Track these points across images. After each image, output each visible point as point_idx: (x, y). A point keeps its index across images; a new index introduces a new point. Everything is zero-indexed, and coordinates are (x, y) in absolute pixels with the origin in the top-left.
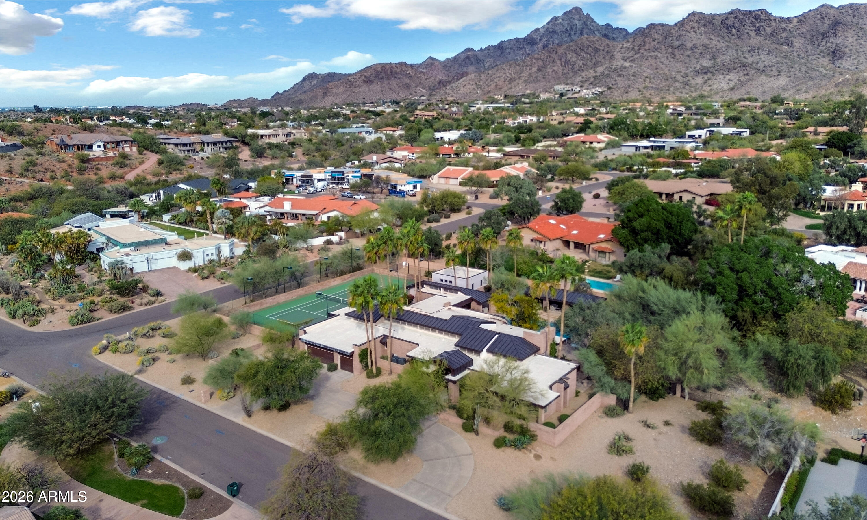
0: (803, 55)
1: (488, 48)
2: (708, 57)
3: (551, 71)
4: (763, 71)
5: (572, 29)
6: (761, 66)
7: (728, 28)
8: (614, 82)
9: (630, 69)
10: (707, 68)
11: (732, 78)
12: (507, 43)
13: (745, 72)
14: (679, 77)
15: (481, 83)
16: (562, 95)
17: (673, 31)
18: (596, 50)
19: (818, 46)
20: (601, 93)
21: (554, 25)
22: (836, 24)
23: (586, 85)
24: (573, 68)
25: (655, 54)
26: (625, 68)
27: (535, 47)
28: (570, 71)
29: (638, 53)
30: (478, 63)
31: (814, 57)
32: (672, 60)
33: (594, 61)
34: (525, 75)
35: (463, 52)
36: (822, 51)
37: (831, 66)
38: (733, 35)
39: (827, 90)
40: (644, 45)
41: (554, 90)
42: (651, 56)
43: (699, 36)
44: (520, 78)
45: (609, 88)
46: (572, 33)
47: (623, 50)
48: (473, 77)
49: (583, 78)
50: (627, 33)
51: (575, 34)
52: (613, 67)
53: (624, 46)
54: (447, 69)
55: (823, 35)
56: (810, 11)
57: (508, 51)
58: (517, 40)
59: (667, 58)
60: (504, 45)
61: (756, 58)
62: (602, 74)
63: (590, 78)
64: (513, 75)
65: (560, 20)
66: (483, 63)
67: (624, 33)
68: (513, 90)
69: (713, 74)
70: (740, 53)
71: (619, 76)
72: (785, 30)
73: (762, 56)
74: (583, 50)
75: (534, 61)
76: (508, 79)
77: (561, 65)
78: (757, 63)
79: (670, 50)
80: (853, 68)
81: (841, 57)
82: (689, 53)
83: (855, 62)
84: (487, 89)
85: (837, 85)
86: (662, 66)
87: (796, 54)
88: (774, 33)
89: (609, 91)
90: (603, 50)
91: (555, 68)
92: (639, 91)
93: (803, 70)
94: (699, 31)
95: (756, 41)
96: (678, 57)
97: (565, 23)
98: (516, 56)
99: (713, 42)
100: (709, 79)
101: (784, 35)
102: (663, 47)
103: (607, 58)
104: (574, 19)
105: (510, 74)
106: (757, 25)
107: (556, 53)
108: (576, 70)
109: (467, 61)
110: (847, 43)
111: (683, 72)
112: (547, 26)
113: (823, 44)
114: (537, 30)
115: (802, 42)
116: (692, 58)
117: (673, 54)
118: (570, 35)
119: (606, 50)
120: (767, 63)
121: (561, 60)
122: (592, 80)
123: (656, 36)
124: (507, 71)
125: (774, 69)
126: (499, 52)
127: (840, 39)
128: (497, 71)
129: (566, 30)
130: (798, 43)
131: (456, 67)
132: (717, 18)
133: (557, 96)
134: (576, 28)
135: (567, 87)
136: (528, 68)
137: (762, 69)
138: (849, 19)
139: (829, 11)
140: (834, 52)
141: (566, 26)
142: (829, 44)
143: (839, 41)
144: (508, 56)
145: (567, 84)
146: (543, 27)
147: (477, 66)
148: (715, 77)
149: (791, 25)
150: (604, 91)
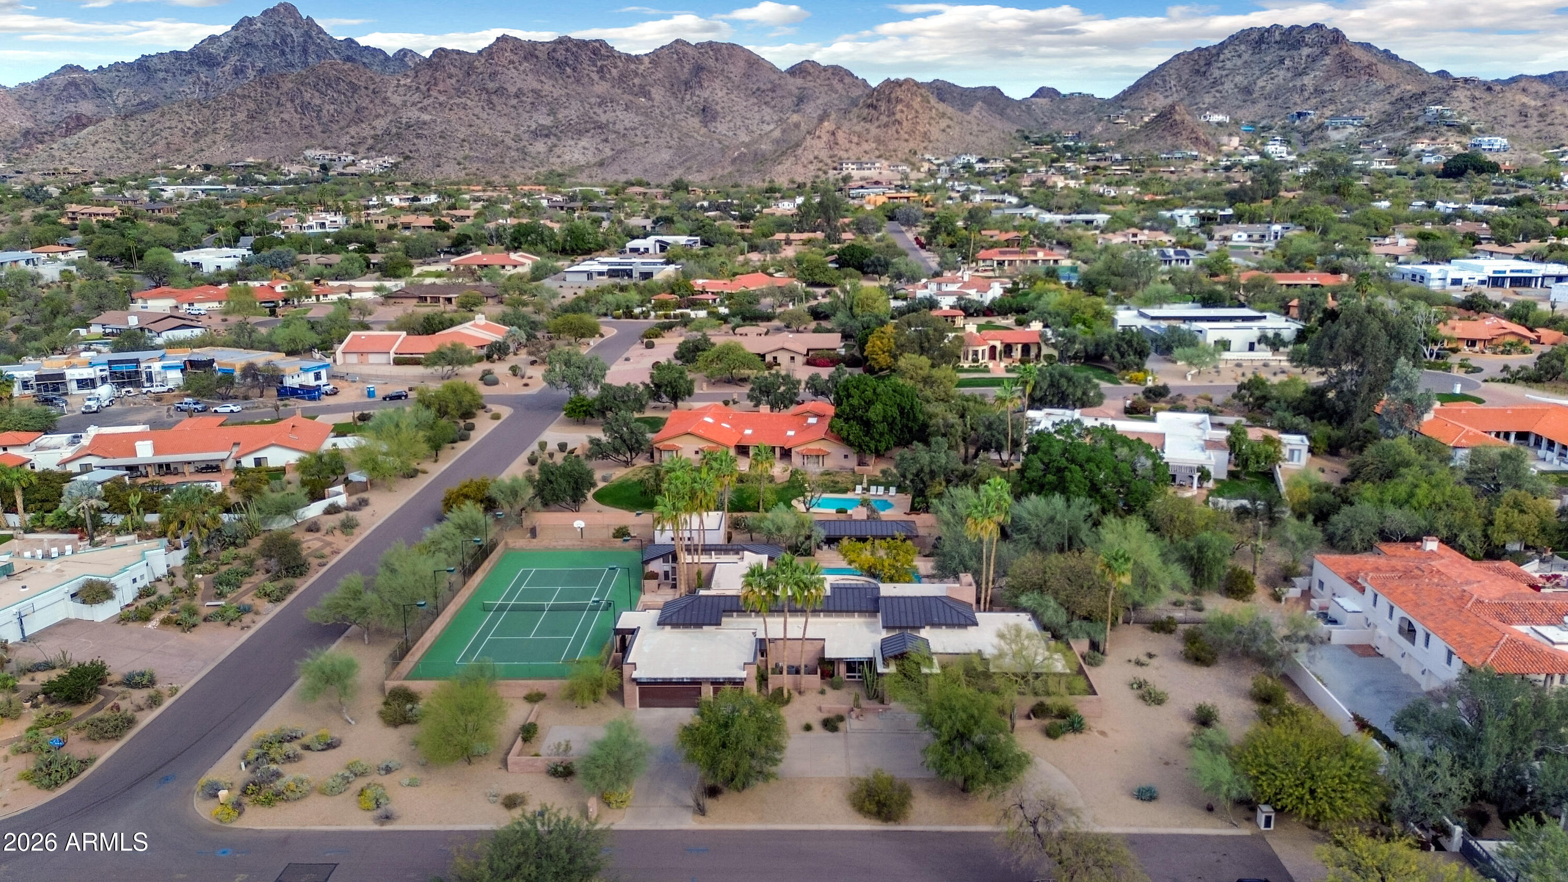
0: (667, 113)
1: (116, 67)
2: (544, 110)
3: (278, 121)
4: (624, 135)
5: (284, 41)
6: (619, 127)
7: (560, 65)
8: (413, 148)
9: (432, 125)
10: (548, 128)
11: (587, 146)
12: (156, 60)
13: (603, 137)
14: (509, 142)
15: (133, 137)
16: (324, 168)
17: (476, 63)
18: (354, 88)
19: (683, 100)
20: (396, 165)
21: (249, 32)
22: (699, 69)
23: (362, 150)
24: (319, 117)
25: (463, 100)
26: (425, 123)
27: (218, 72)
28: (315, 123)
29: (429, 96)
30: (99, 96)
31: (681, 117)
32: (491, 112)
33: (354, 106)
34: (225, 125)
35: (57, 73)
36: (689, 108)
37: (703, 130)
38: (569, 77)
39: (723, 168)
40: (436, 84)
41: (305, 159)
42: (458, 105)
43: (523, 76)
44: (215, 131)
45: (407, 158)
46: (287, 50)
47: (401, 90)
48: (112, 127)
49: (353, 137)
50: (387, 58)
51: (292, 51)
52: (404, 121)
53: (402, 82)
54: (27, 104)
55: (686, 84)
56: (662, 47)
57: (161, 75)
58: (177, 55)
59: (483, 108)
60: (151, 64)
61: (610, 116)
62: (387, 132)
63: (365, 138)
64: (200, 126)
65: (259, 25)
66: (111, 96)
67: (382, 57)
68: (207, 154)
69: (559, 139)
70: (587, 106)
71: (419, 136)
72: (636, 74)
73: (618, 113)
74: (330, 85)
75: (238, 100)
76: (191, 132)
77: (296, 111)
78: (615, 124)
79: (484, 96)
80: (731, 134)
81: (714, 119)
82: (514, 102)
83: (732, 124)
84: (147, 151)
85: (734, 161)
86: (478, 122)
87: (657, 111)
88: (623, 78)
89: (408, 163)
90: (366, 88)
91: (286, 116)
92: (459, 164)
93: (675, 136)
94: (522, 68)
95: (601, 88)
96: (499, 108)
97: (270, 30)
98: (181, 86)
99: (546, 87)
100: (555, 146)
101: (637, 81)
102: (472, 90)
103: (377, 101)
104: (284, 24)
105: (193, 122)
106: (599, 64)
107: (278, 88)
108: (324, 120)
109: (72, 90)
110: (716, 98)
111: (513, 132)
112: (234, 33)
113: (688, 97)
114: (212, 39)
115: (662, 93)
116: (520, 110)
117: (490, 102)
118: (283, 53)
119: (372, 87)
120: (628, 124)
121: (292, 101)
122: (370, 142)
123: (453, 70)
124: (185, 117)
125: (639, 133)
126: (141, 77)
127: (708, 92)
128: (163, 115)
129: (274, 42)
130: (658, 93)
131: (49, 100)
132: (540, 47)
133: (316, 169)
134: (293, 41)
135: (329, 154)
136: (228, 113)
137: (622, 132)
138: (711, 62)
139: (686, 50)
140: (703, 110)
141: (272, 35)
142: (695, 99)
143: (706, 94)
144: (163, 85)
145: (326, 148)
146: (226, 34)
147: (98, 101)
148: (563, 143)
149: (642, 67)
150: (399, 163)
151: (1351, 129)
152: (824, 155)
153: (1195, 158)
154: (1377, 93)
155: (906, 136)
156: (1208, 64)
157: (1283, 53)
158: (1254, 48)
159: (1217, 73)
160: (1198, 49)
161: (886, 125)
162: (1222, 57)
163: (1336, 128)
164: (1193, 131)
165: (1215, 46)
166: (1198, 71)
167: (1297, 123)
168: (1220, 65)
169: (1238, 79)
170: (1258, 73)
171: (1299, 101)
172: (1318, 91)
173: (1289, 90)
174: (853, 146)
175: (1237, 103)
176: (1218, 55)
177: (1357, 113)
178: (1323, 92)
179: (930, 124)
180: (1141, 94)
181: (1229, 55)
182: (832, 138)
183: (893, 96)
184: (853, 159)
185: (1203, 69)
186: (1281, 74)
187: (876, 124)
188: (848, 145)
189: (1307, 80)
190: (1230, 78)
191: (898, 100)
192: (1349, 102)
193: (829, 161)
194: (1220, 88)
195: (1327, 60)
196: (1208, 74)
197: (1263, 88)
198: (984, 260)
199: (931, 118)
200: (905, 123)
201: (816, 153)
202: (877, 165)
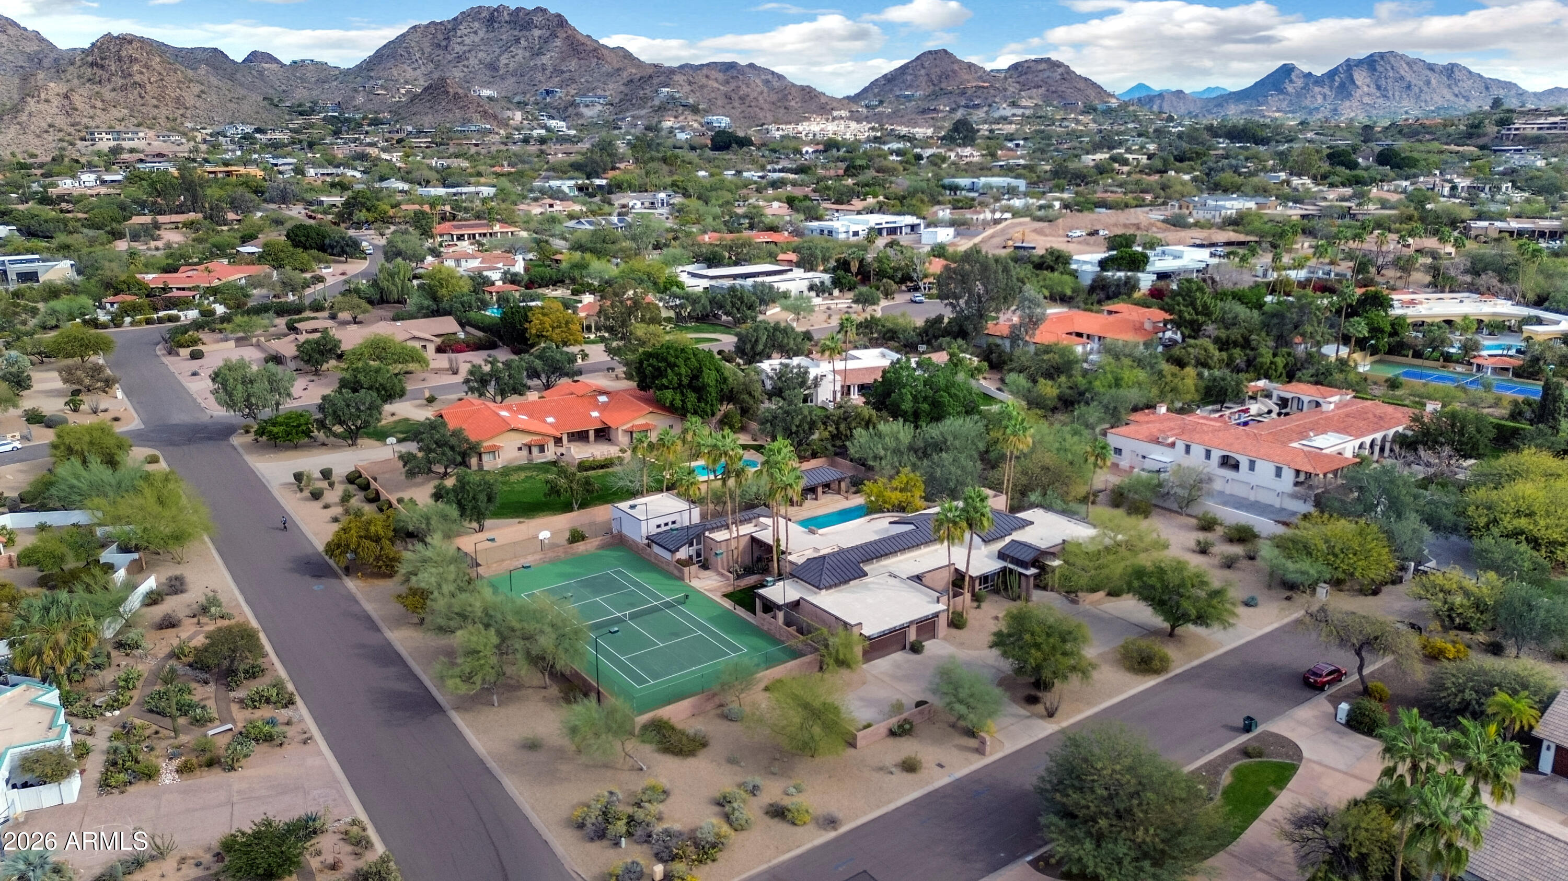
151: (600, 107)
152: (61, 121)
153: (490, 132)
154: (609, 75)
155: (155, 102)
156: (447, 39)
157: (516, 33)
158: (487, 27)
159: (458, 48)
160: (433, 23)
161: (124, 88)
162: (459, 33)
163: (587, 106)
164: (479, 105)
165: (449, 21)
166: (439, 46)
167: (548, 99)
168: (459, 40)
169: (481, 55)
170: (498, 51)
171: (542, 79)
172: (558, 71)
173: (531, 69)
174: (99, 112)
175: (485, 78)
176: (455, 29)
177: (600, 92)
178: (563, 72)
179: (181, 89)
180: (389, 65)
181: (466, 32)
182: (66, 102)
183: (124, 53)
184: (104, 128)
185: (444, 43)
186: (520, 54)
187: (109, 87)
188: (92, 112)
189: (545, 59)
190: (473, 53)
191: (132, 60)
192: (587, 81)
193: (71, 130)
194: (466, 63)
195: (558, 42)
196: (450, 49)
197: (507, 65)
198: (441, 235)
199: (179, 81)
200: (148, 86)
201: (49, 120)
202: (141, 135)
